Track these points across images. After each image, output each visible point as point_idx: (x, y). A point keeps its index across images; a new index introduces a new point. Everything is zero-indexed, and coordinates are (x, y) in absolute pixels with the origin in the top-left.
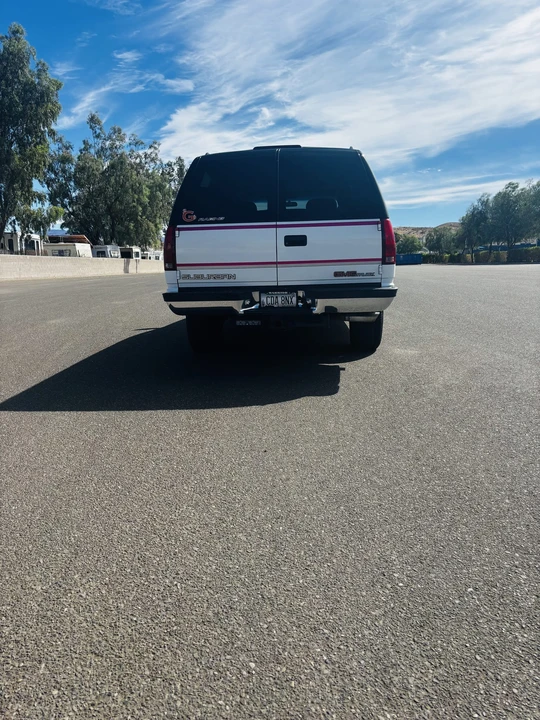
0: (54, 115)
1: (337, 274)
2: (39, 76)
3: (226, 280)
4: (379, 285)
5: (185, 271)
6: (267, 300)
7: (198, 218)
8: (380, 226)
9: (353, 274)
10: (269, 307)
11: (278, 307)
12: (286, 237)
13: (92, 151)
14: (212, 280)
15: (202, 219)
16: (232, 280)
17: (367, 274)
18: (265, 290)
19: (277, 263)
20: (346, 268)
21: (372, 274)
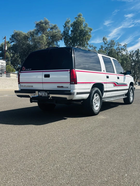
0: (88, 39)
1: (58, 87)
2: (85, 28)
3: (31, 87)
4: (70, 91)
5: (22, 84)
6: (40, 94)
7: (26, 69)
8: (69, 71)
9: (62, 87)
10: (41, 96)
11: (43, 96)
12: (45, 75)
13: (104, 49)
14: (27, 87)
15: (26, 70)
16: (32, 87)
17: (66, 87)
18: (39, 91)
19: (42, 83)
20: (60, 85)
21: (68, 87)
